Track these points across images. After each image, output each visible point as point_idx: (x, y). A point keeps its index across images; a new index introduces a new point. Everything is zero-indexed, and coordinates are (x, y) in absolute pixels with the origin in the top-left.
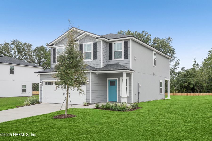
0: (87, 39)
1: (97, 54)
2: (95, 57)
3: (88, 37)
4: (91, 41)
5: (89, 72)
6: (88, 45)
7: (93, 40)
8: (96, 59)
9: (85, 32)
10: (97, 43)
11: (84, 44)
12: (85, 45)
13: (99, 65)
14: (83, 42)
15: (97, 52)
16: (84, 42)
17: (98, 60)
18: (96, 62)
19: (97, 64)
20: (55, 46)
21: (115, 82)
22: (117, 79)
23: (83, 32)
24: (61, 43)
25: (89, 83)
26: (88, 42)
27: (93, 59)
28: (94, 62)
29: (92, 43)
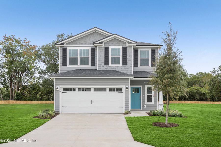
0: (115, 43)
1: (127, 60)
2: (125, 63)
3: (116, 41)
4: (119, 46)
5: (128, 79)
6: (116, 49)
7: (122, 45)
8: (126, 65)
9: (113, 35)
10: (127, 48)
11: (110, 48)
12: (112, 49)
13: (130, 71)
14: (109, 45)
15: (127, 58)
16: (111, 46)
17: (129, 66)
18: (125, 67)
19: (127, 70)
20: (66, 45)
21: (138, 89)
22: (141, 86)
23: (111, 35)
24: (75, 43)
25: (129, 90)
26: (115, 46)
27: (123, 65)
28: (123, 68)
29: (121, 47)
